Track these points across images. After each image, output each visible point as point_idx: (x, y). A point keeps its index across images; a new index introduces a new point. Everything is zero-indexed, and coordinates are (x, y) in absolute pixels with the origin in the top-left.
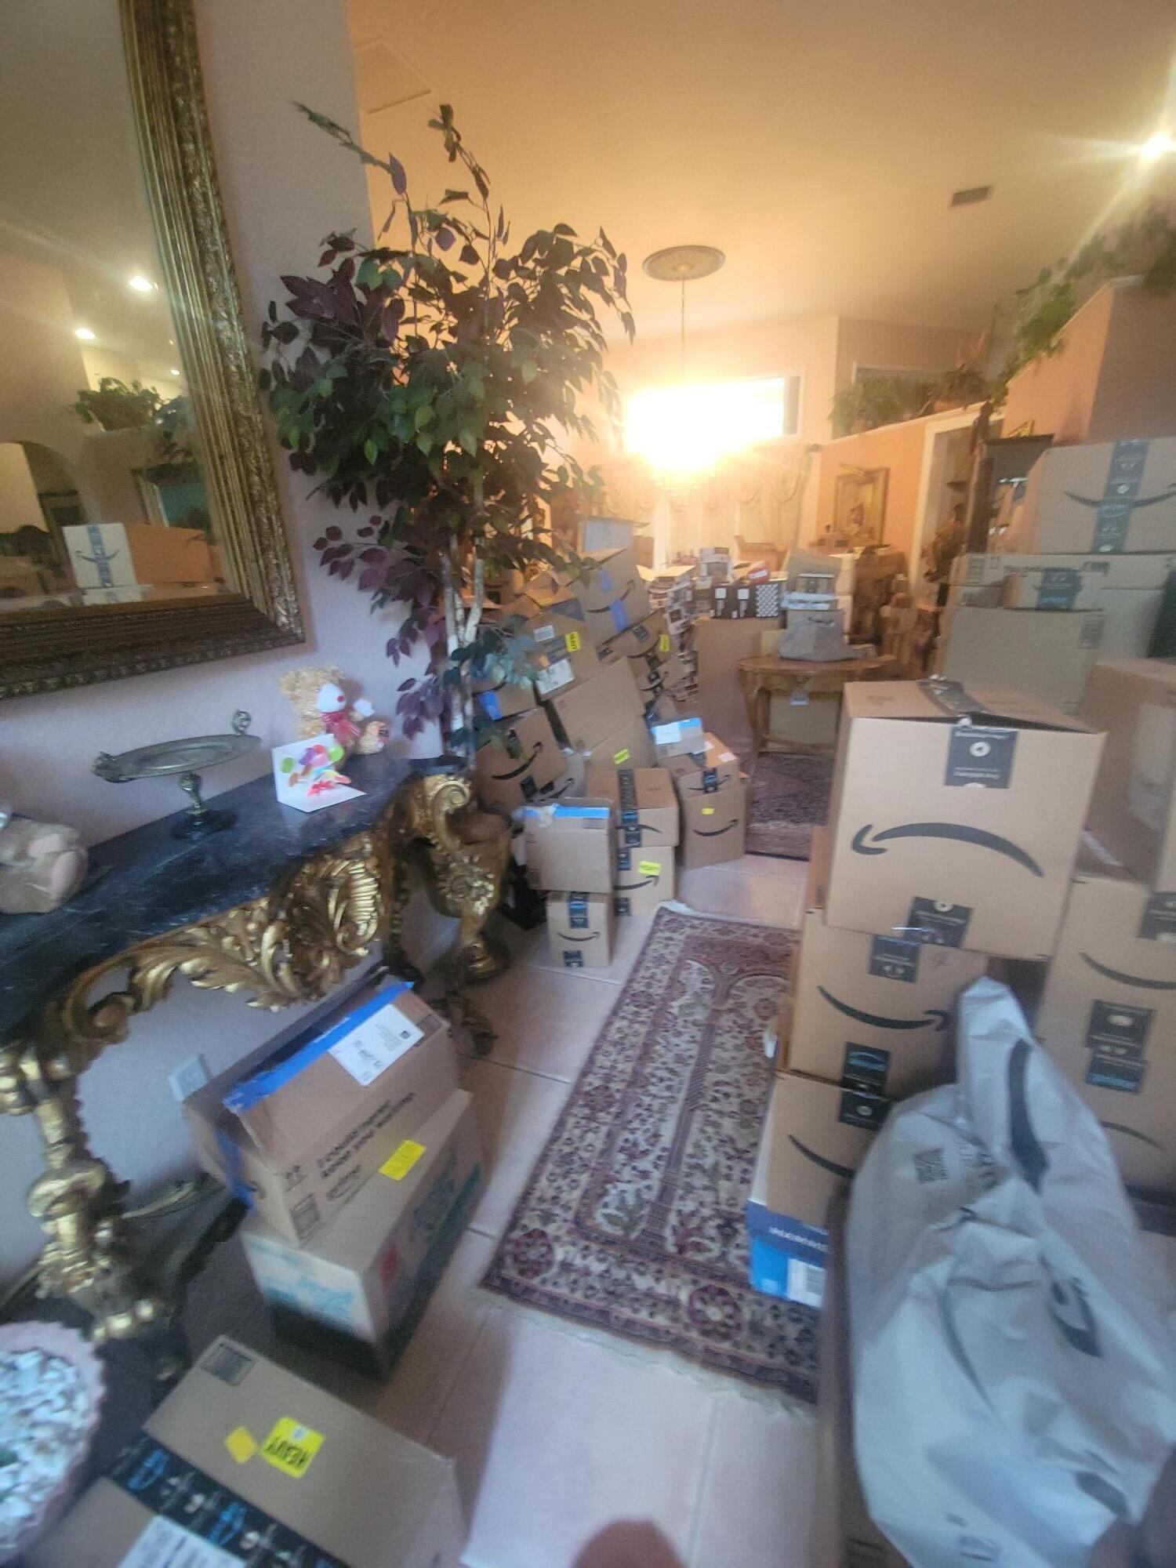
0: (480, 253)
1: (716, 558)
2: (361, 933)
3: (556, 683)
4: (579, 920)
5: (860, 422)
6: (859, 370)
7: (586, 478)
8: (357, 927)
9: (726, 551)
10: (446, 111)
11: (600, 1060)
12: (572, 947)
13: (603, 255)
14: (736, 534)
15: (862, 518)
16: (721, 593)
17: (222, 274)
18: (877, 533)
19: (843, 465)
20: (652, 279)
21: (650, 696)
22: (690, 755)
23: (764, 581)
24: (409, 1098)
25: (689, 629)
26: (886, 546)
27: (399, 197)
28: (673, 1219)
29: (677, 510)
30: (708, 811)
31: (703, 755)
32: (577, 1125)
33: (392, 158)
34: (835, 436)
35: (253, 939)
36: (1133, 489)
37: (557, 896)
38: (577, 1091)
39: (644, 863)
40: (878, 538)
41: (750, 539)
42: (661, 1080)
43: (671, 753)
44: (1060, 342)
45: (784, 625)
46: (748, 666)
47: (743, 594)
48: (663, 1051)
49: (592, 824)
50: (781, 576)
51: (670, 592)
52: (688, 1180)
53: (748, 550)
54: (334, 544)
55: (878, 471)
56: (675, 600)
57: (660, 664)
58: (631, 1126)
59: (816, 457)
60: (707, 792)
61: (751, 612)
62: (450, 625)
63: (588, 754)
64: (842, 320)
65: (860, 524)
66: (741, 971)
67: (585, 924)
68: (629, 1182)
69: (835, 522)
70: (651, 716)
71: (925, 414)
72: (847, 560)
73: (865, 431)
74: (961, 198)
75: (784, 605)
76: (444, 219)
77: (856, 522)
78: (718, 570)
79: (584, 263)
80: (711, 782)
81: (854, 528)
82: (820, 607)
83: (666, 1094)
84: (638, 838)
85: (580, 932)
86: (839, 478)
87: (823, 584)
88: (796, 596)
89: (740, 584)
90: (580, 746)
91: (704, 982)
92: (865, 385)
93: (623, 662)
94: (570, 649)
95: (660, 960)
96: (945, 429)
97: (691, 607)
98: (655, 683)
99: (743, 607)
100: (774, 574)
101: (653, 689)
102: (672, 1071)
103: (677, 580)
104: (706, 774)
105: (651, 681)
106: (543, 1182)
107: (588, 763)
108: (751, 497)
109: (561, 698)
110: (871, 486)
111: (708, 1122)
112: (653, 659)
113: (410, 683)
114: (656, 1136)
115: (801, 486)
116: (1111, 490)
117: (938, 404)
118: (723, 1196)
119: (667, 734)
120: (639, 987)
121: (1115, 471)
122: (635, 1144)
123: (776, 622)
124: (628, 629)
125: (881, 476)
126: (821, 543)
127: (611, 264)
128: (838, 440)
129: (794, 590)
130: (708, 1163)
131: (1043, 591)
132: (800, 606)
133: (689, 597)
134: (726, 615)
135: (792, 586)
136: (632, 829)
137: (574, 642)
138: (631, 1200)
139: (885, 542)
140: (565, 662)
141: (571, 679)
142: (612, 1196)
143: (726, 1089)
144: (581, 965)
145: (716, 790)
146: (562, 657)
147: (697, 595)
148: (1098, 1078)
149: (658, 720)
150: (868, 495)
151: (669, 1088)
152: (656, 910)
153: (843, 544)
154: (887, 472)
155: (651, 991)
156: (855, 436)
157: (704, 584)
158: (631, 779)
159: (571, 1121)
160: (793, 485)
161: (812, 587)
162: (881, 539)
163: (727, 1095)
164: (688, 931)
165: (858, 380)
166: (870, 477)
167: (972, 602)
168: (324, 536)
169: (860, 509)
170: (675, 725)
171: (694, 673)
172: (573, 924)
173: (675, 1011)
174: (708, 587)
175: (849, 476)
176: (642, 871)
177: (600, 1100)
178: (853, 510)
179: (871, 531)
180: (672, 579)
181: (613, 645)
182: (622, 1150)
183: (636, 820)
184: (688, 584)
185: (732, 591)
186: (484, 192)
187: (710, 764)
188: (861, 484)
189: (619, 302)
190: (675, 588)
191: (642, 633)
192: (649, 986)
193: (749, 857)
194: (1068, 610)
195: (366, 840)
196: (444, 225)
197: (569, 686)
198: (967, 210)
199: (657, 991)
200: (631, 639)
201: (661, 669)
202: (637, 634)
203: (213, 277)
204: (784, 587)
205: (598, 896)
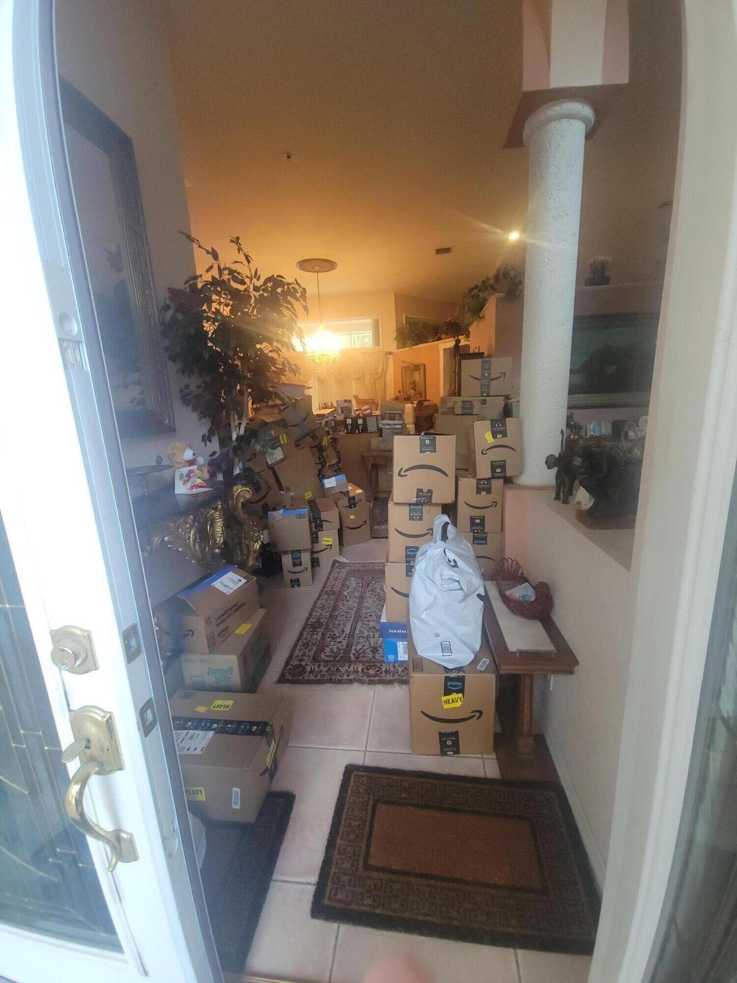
0: (247, 282)
1: (345, 405)
2: (218, 542)
3: (275, 459)
4: (297, 563)
5: (409, 342)
6: (406, 317)
7: (293, 367)
8: (216, 540)
9: (350, 401)
10: (238, 238)
11: (314, 614)
12: (295, 576)
13: (296, 287)
14: (354, 394)
15: (415, 387)
16: (349, 421)
17: (150, 288)
18: (423, 395)
19: (404, 362)
20: (301, 271)
21: (320, 466)
22: (342, 492)
23: (370, 415)
24: (244, 604)
25: (334, 440)
26: (428, 400)
27: (215, 262)
28: (353, 651)
29: (321, 382)
30: (352, 517)
31: (348, 492)
32: (308, 634)
33: (213, 249)
34: (398, 348)
35: (188, 530)
36: (489, 374)
37: (286, 553)
38: (306, 625)
39: (324, 539)
40: (424, 397)
41: (361, 397)
42: (343, 615)
43: (333, 492)
44: (483, 315)
45: (381, 436)
46: (365, 454)
47: (360, 421)
48: (342, 607)
49: (300, 516)
50: (378, 413)
51: (323, 422)
52: (358, 641)
53: (360, 402)
54: (187, 391)
55: (421, 365)
56: (326, 426)
57: (324, 451)
58: (332, 630)
59: (390, 357)
60: (351, 508)
61: (365, 429)
62: (233, 427)
63: (292, 494)
64: (395, 295)
65: (415, 390)
66: (373, 578)
67: (300, 564)
68: (333, 645)
69: (403, 389)
70: (321, 476)
71: (438, 340)
72: (409, 407)
73: (412, 346)
74: (439, 251)
75: (380, 426)
76: (235, 271)
77: (413, 389)
78: (346, 410)
79: (288, 288)
80: (352, 502)
81: (412, 392)
82: (397, 427)
83: (345, 619)
84: (321, 526)
85: (298, 569)
86: (402, 368)
87: (397, 416)
88: (385, 422)
89: (358, 417)
90: (288, 490)
91: (357, 583)
92: (410, 325)
93: (307, 450)
94: (282, 442)
95: (336, 579)
96: (448, 347)
97: (334, 429)
98: (322, 460)
99: (361, 427)
100: (373, 412)
101: (321, 463)
102: (347, 612)
103: (326, 416)
104: (350, 499)
105: (320, 459)
106: (297, 652)
107: (292, 498)
108: (360, 376)
109: (278, 466)
110: (418, 372)
111: (363, 624)
112: (320, 449)
113: (214, 453)
114: (343, 631)
115: (384, 373)
116: (483, 375)
117: (443, 336)
118: (372, 642)
119: (330, 483)
120: (328, 589)
121: (483, 369)
122: (335, 635)
123: (377, 434)
124: (307, 434)
125: (422, 368)
126: (397, 399)
127: (299, 290)
128: (400, 350)
129: (384, 419)
130: (366, 634)
131: (463, 408)
132: (388, 427)
133: (333, 424)
134: (352, 432)
135: (383, 418)
136: (318, 522)
137: (283, 439)
138: (335, 650)
139: (427, 399)
140: (279, 448)
141: (283, 457)
142: (327, 650)
143: (371, 614)
144: (299, 585)
145: (355, 506)
146: (278, 446)
147: (337, 423)
148: (476, 542)
149: (325, 477)
150: (417, 376)
151: (346, 617)
152: (332, 561)
153: (408, 399)
154: (424, 365)
155: (334, 589)
156: (408, 348)
157: (340, 418)
158: (315, 503)
159: (305, 633)
160: (381, 371)
161: (392, 418)
162: (426, 397)
163: (371, 616)
164: (347, 568)
165: (406, 323)
166: (417, 367)
167: (444, 413)
168: (183, 388)
169: (414, 383)
170: (333, 478)
171: (339, 462)
172: (295, 565)
173: (346, 594)
174: (343, 419)
175: (406, 367)
176: (324, 543)
177: (316, 625)
178: (411, 383)
179: (420, 394)
180: (324, 415)
181: (300, 442)
182: (329, 637)
183: (320, 518)
184: (332, 418)
185: (354, 420)
186: (249, 262)
187: (351, 495)
188: (413, 371)
189: (302, 302)
190: (326, 420)
191: (314, 437)
192: (332, 588)
193: (373, 539)
194: (472, 415)
195: (219, 503)
196: (236, 274)
197: (282, 460)
198: (442, 257)
199: (337, 589)
200: (309, 440)
201: (324, 454)
202: (312, 437)
203: (147, 290)
204: (379, 418)
205: (305, 550)
